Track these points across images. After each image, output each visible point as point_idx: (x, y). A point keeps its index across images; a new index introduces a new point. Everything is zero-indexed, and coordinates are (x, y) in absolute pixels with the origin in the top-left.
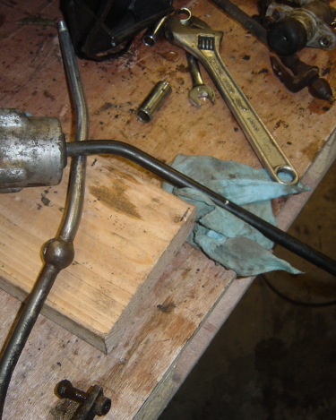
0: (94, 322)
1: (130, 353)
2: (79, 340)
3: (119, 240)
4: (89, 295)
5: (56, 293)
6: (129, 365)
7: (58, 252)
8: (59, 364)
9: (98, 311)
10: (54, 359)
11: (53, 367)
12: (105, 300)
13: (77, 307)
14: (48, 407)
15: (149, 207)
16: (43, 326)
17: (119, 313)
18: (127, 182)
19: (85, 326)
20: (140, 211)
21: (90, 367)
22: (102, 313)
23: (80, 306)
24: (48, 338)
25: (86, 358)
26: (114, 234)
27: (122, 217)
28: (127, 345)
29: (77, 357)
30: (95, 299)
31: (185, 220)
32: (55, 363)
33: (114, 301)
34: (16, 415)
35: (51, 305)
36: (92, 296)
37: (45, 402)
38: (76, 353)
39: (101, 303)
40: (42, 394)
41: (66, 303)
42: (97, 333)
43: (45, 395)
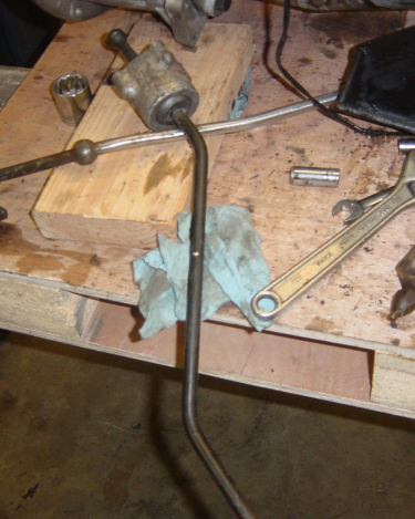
3: (120, 188)
7: (86, 152)
15: (158, 195)
18: (180, 174)
20: (153, 192)
26: (125, 184)
27: (143, 182)
31: (155, 222)
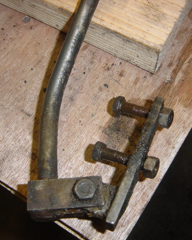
0: (147, 35)
1: (175, 72)
2: (123, 62)
4: (137, 10)
5: (102, 10)
6: (176, 83)
8: (106, 85)
9: (149, 24)
10: (100, 82)
11: (100, 89)
12: (154, 13)
13: (127, 22)
14: (100, 127)
16: (85, 52)
17: (172, 25)
19: (138, 39)
21: (138, 86)
22: (153, 26)
23: (129, 20)
24: (92, 63)
25: (132, 78)
28: (170, 65)
29: (123, 78)
30: (145, 14)
32: (102, 85)
33: (164, 14)
34: (68, 137)
35: (98, 22)
36: (141, 11)
37: (97, 122)
38: (121, 75)
39: (151, 16)
40: (93, 115)
41: (114, 19)
42: (151, 45)
43: (96, 116)
